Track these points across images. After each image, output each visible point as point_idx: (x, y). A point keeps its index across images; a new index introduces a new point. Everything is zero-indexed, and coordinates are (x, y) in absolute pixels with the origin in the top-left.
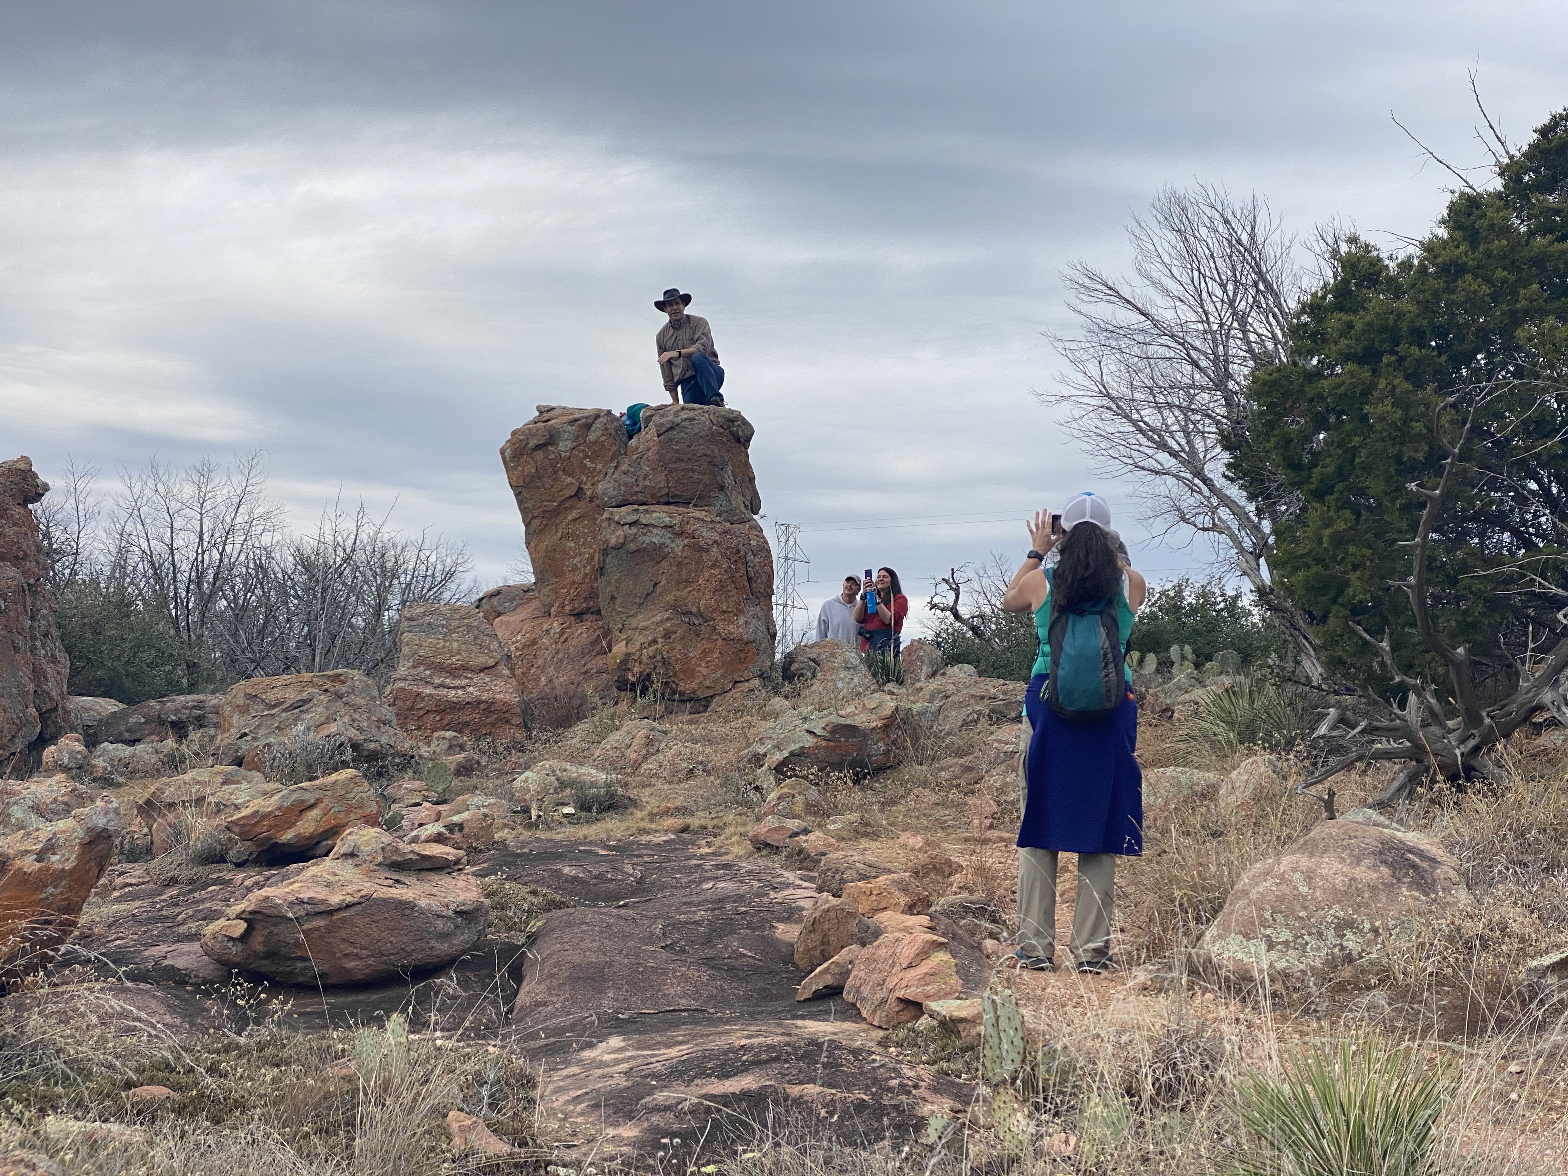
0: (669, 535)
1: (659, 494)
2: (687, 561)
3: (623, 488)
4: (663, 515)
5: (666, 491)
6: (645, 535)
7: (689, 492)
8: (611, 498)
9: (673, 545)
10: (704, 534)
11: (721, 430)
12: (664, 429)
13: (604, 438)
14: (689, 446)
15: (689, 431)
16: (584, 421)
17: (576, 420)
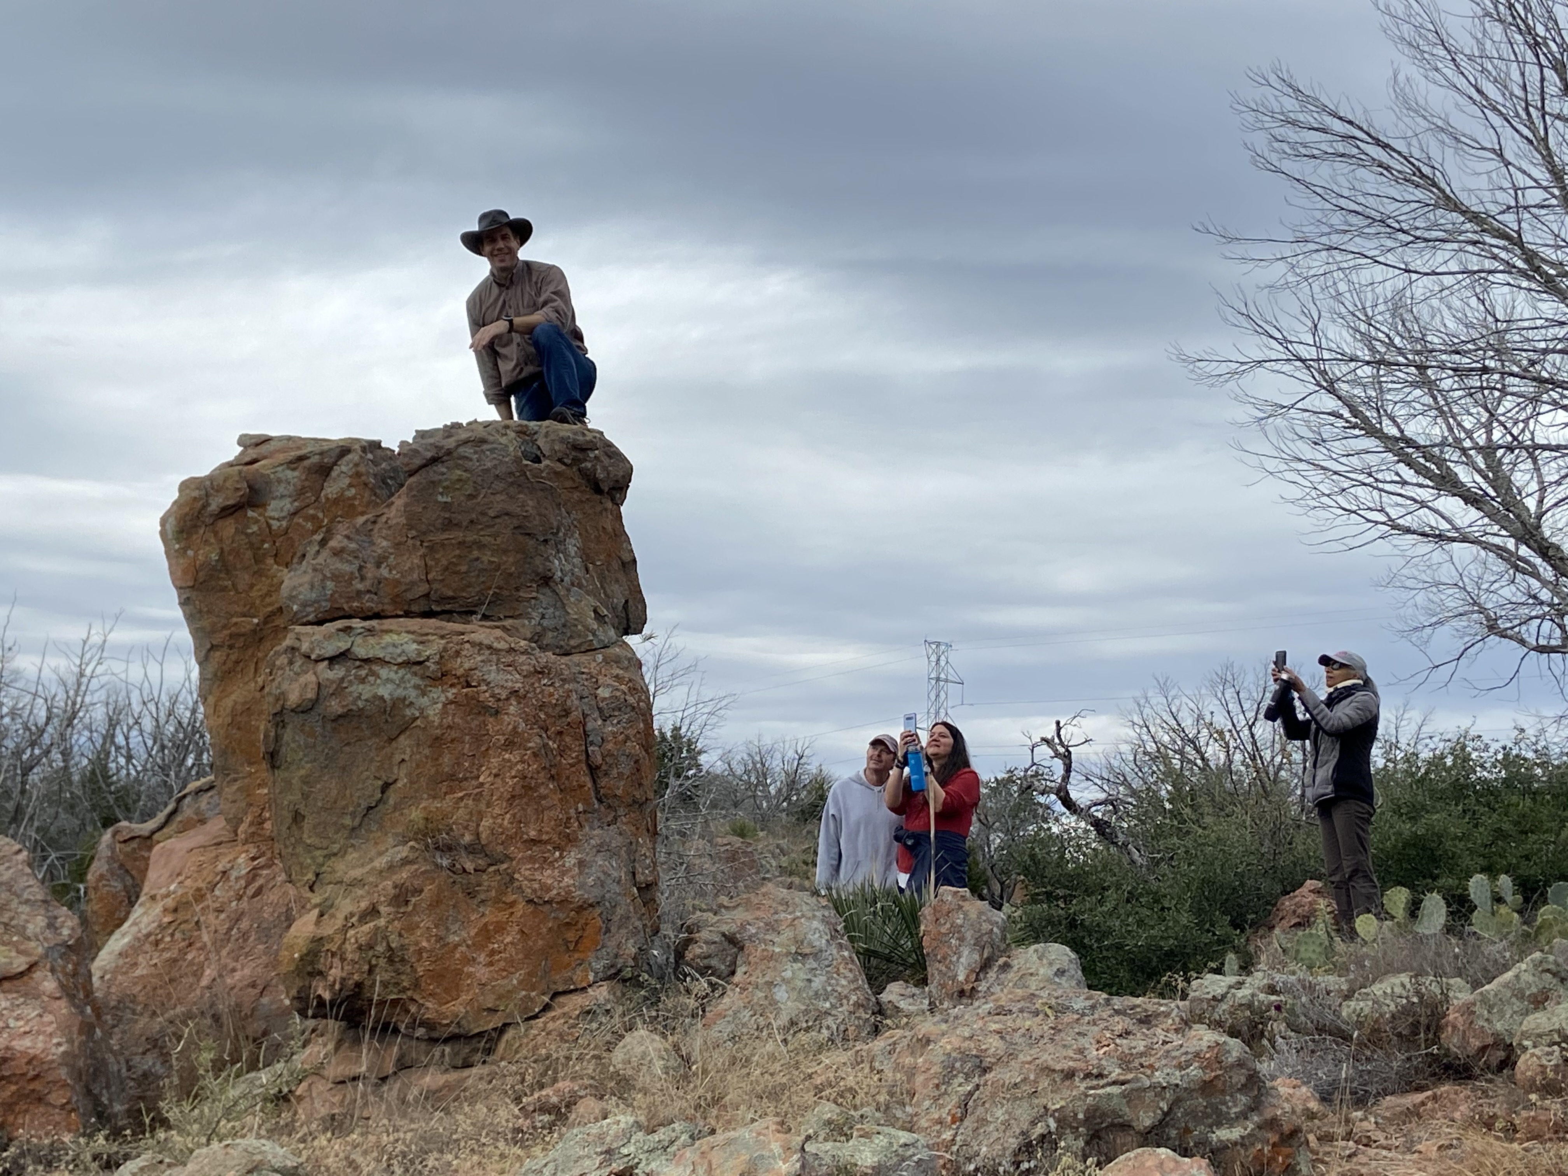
0: (416, 680)
1: (409, 595)
2: (454, 734)
3: (330, 584)
4: (406, 637)
5: (423, 588)
6: (363, 681)
7: (473, 591)
8: (304, 605)
9: (424, 701)
10: (492, 677)
11: (560, 467)
12: (418, 462)
13: (353, 491)
14: (471, 497)
15: (473, 465)
16: (315, 459)
17: (301, 459)
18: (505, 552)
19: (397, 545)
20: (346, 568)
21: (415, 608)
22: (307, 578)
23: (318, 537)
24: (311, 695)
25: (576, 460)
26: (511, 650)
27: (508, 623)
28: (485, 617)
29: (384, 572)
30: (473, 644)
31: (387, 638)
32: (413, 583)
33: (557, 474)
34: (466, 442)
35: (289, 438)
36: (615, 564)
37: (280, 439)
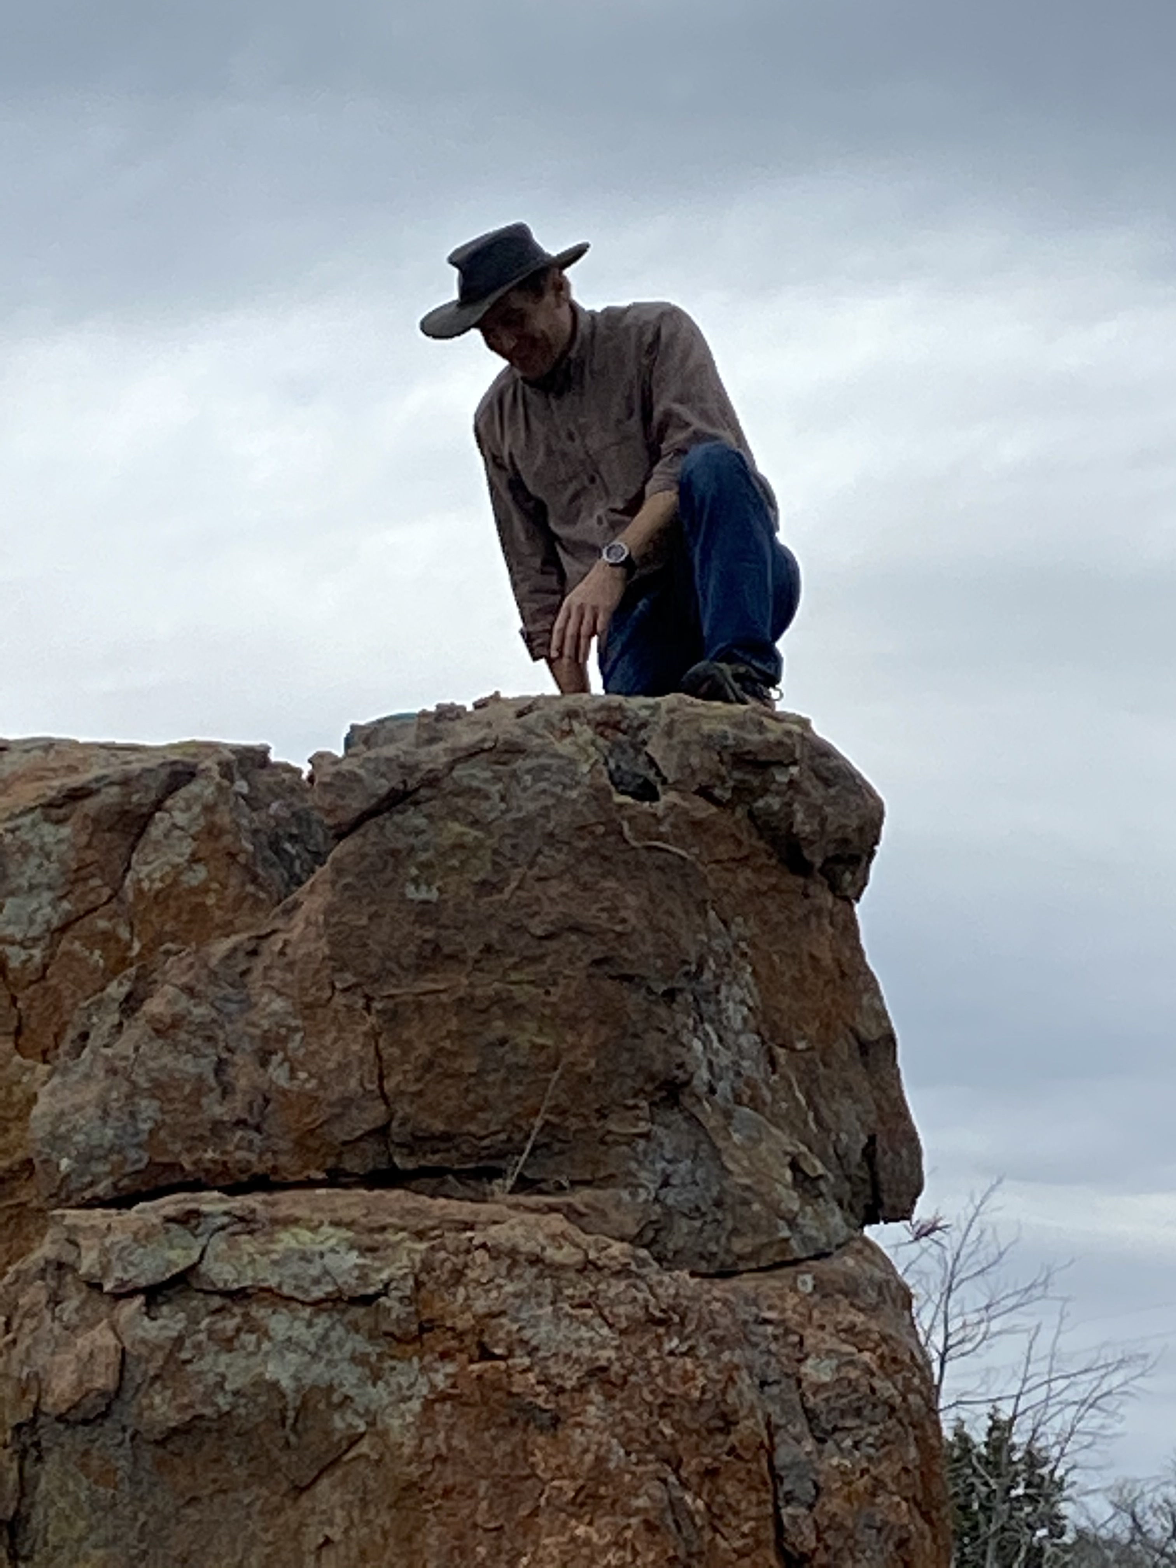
0: (358, 1343)
1: (340, 1133)
2: (450, 1476)
4: (331, 1236)
6: (228, 1344)
7: (494, 1119)
8: (86, 1158)
9: (379, 1394)
10: (540, 1334)
12: (357, 804)
13: (201, 873)
14: (485, 887)
15: (491, 809)
16: (111, 795)
17: (77, 795)
18: (573, 1022)
19: (308, 1009)
20: (187, 1065)
21: (352, 1164)
22: (92, 1092)
23: (116, 990)
24: (104, 1380)
25: (742, 792)
26: (587, 1267)
27: (580, 1198)
28: (524, 1185)
29: (278, 1074)
30: (493, 1252)
31: (286, 1240)
32: (347, 1102)
33: (697, 825)
34: (473, 753)
35: (48, 745)
36: (844, 1048)
37: (28, 746)
